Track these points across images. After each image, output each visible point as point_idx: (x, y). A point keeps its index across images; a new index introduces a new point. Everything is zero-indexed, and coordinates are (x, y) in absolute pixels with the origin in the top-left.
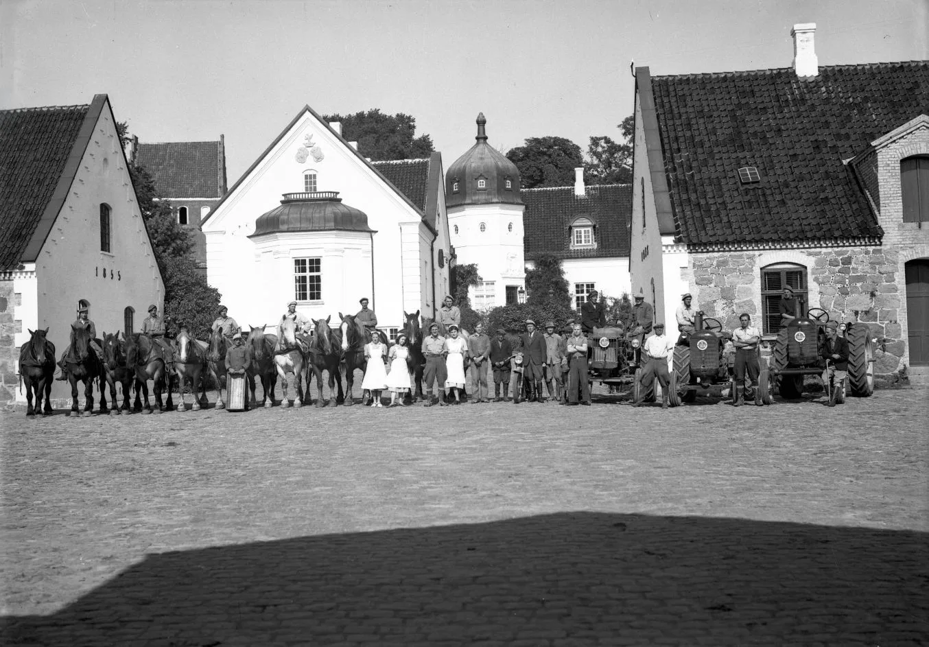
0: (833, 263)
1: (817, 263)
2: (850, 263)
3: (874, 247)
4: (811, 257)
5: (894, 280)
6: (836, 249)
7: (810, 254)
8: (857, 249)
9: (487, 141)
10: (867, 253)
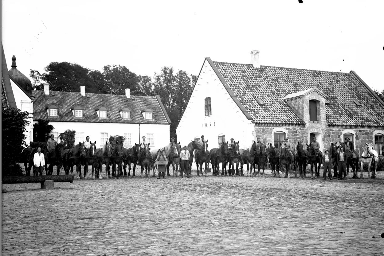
0: (292, 132)
1: (289, 132)
2: (297, 133)
3: (302, 128)
4: (287, 130)
5: (307, 139)
6: (293, 128)
7: (286, 129)
8: (298, 128)
9: (17, 67)
10: (301, 130)
